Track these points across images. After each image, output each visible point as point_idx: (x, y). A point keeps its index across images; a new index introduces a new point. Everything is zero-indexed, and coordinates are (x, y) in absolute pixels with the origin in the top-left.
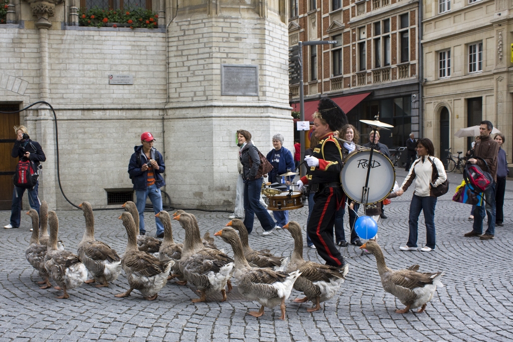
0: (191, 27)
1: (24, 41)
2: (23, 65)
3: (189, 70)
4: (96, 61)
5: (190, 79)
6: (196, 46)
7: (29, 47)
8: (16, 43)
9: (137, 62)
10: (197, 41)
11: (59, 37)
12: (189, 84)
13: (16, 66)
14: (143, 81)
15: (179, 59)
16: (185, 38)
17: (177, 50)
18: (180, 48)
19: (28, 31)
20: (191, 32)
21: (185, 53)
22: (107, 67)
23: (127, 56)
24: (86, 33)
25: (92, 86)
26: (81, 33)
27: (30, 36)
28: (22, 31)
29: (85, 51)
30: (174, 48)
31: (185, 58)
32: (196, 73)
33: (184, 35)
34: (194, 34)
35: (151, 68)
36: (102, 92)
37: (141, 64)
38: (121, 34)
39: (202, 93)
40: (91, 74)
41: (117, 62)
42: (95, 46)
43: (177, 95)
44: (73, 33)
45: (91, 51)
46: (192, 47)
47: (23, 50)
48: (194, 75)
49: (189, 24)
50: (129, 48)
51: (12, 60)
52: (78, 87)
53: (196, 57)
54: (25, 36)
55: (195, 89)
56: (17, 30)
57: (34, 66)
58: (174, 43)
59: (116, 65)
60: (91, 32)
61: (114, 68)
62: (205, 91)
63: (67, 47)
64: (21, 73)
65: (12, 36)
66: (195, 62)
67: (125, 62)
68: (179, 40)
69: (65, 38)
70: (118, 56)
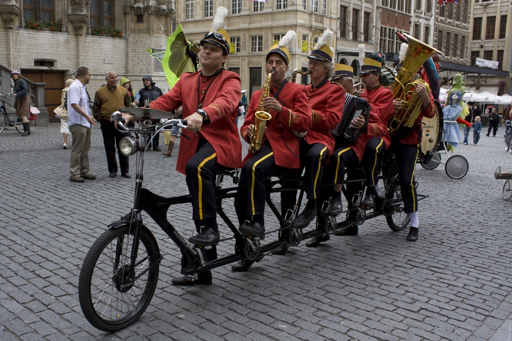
0: (140, 39)
1: (70, 41)
2: (70, 52)
3: (139, 59)
4: (98, 52)
5: (139, 63)
6: (143, 48)
7: (73, 44)
8: (67, 42)
9: (115, 53)
10: (143, 46)
11: (84, 40)
12: (139, 65)
13: (67, 53)
14: (117, 62)
15: (134, 53)
16: (137, 44)
17: (133, 49)
18: (134, 48)
19: (72, 36)
20: (141, 42)
21: (136, 51)
22: (103, 55)
23: (110, 50)
24: (95, 38)
25: (97, 64)
26: (93, 38)
27: (73, 39)
28: (69, 36)
29: (94, 47)
30: (131, 48)
31: (137, 53)
32: (143, 60)
33: (137, 42)
34: (142, 42)
35: (120, 56)
36: (101, 67)
37: (116, 54)
38: (109, 40)
39: (146, 70)
40: (97, 58)
41: (107, 53)
42: (99, 45)
43: (132, 70)
44: (90, 38)
45: (97, 47)
46: (140, 48)
47: (70, 45)
48: (141, 61)
49: (139, 38)
50: (112, 46)
51: (65, 50)
52: (92, 64)
53: (142, 53)
54: (70, 39)
55: (142, 68)
56: (67, 35)
57: (74, 53)
58: (131, 46)
59: (106, 54)
60: (96, 38)
61: (106, 56)
62: (147, 69)
63: (87, 45)
64: (69, 56)
65: (65, 38)
66: (142, 56)
67: (110, 53)
68: (133, 45)
69: (86, 40)
70: (107, 50)
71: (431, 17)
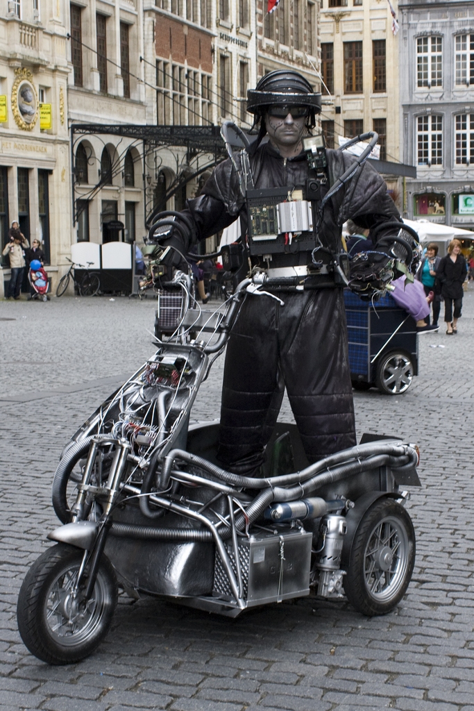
71: (249, 37)
